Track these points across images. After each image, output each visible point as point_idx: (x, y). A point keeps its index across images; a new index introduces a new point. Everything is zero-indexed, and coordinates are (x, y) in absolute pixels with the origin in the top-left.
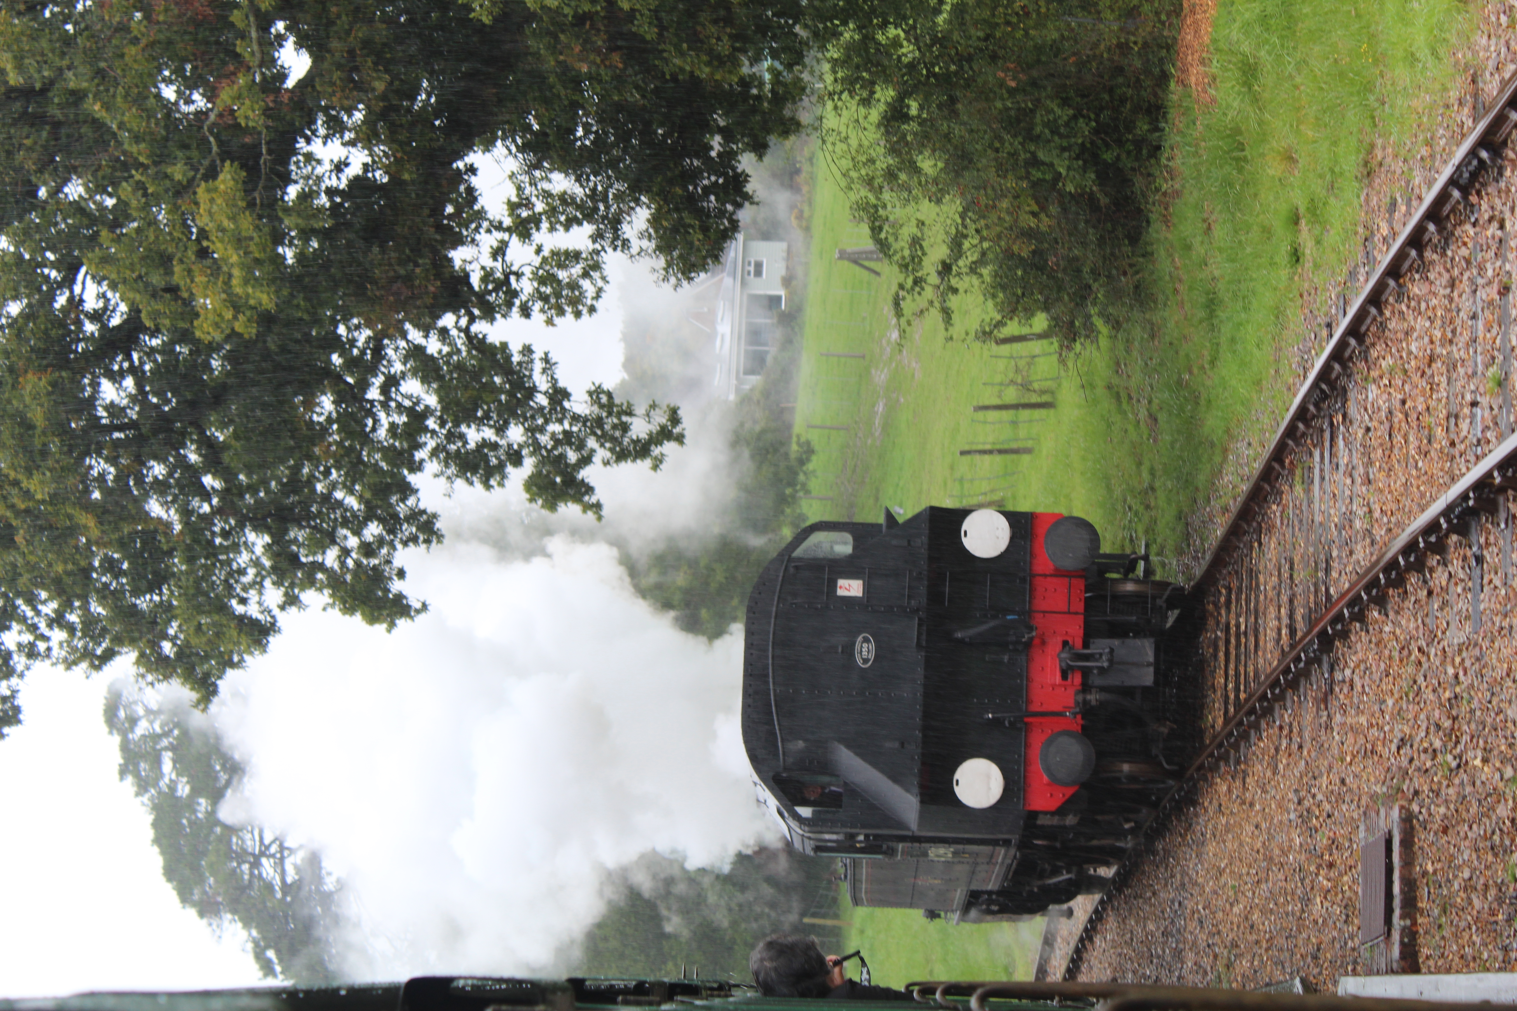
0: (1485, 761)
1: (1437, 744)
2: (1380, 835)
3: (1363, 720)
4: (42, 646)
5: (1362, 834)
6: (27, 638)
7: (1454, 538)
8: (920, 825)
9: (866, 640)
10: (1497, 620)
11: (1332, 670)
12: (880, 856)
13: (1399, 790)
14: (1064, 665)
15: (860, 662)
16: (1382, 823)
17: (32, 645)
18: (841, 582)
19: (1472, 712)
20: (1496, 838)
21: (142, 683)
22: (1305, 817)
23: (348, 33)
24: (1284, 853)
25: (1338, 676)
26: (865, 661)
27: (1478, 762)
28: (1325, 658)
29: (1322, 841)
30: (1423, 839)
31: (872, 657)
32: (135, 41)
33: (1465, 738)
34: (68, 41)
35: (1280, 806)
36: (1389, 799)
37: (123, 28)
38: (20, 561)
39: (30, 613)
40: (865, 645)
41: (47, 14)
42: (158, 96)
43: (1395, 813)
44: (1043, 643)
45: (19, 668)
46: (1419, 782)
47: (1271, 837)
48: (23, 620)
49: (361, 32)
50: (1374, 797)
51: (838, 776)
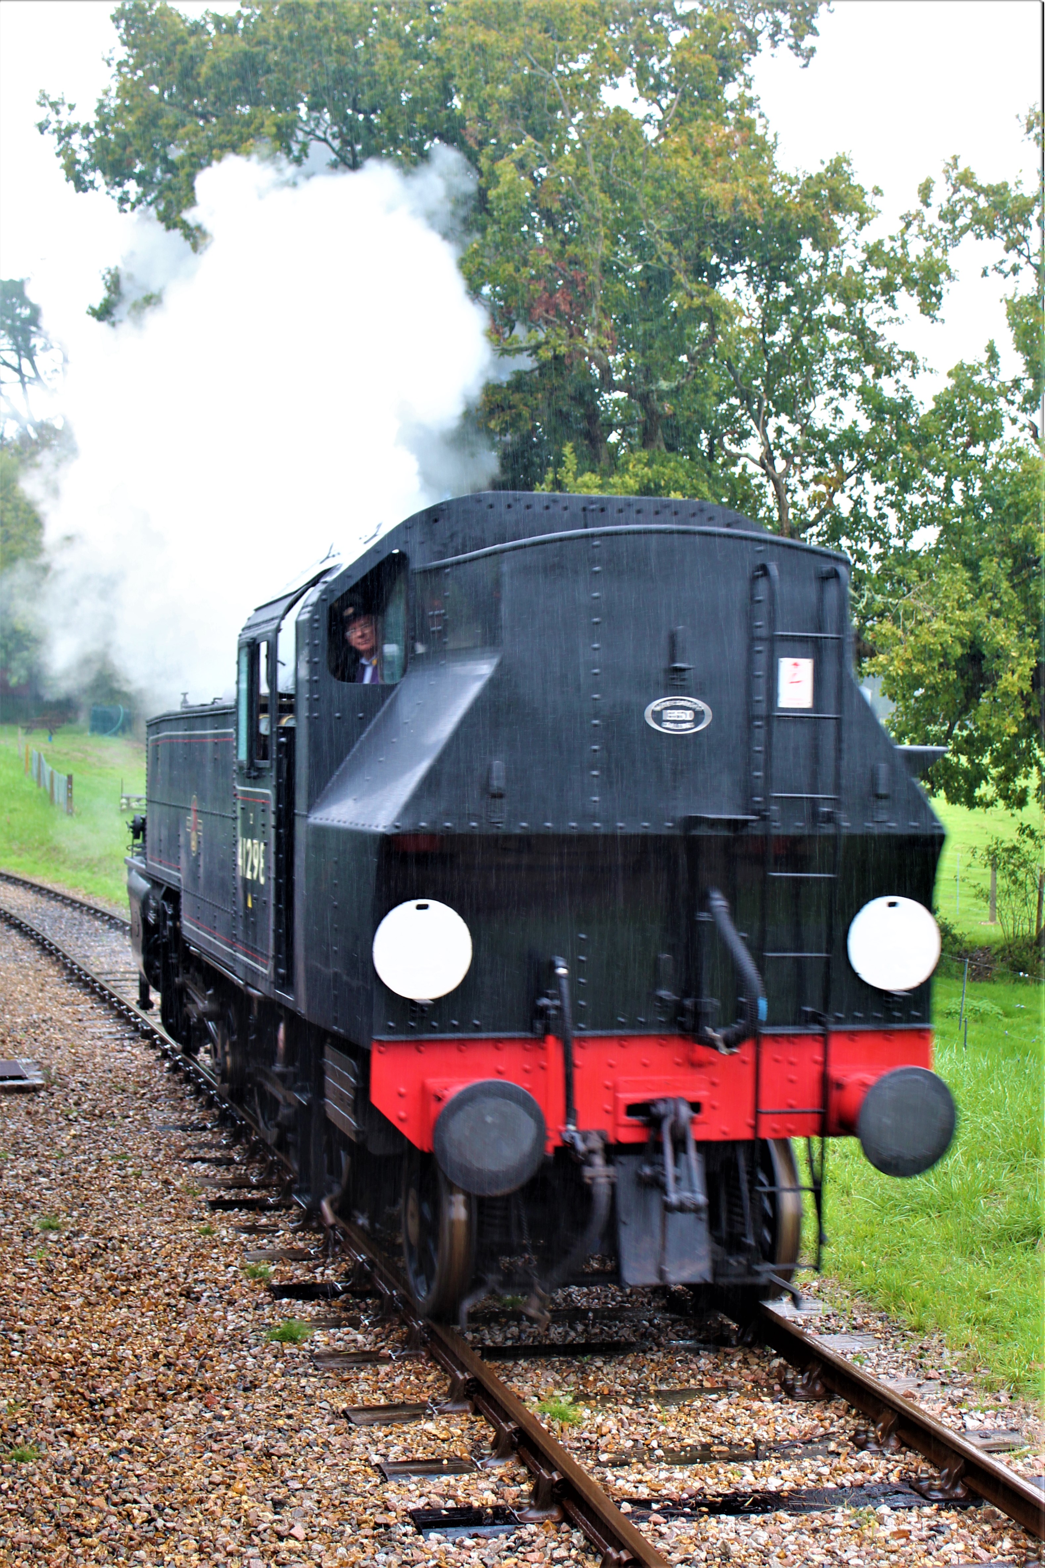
0: (74, 1137)
1: (85, 1106)
2: (25, 1072)
3: (98, 1059)
4: (127, 206)
5: (24, 1061)
6: (133, 197)
7: (217, 1112)
8: (321, 833)
9: (699, 716)
10: (164, 1140)
11: (131, 1039)
12: (243, 755)
13: (53, 1084)
14: (662, 1108)
15: (656, 705)
16: (32, 1073)
17: (128, 200)
18: (806, 665)
19: (106, 1128)
20: (24, 1145)
21: (105, 272)
22: (34, 1025)
23: (526, 405)
24: (10, 1012)
25: (126, 1043)
26: (658, 717)
27: (73, 1132)
28: (137, 1034)
29: (20, 1035)
30: (22, 1101)
31: (666, 728)
32: (517, 270)
33: (88, 1123)
34: (516, 227)
35: (41, 1008)
36: (47, 1077)
37: (525, 263)
38: (182, 193)
39: (149, 199)
40: (688, 715)
41: (534, 214)
42: (483, 284)
43: (39, 1082)
44: (696, 1065)
45: (113, 192)
46: (59, 1095)
47: (20, 1004)
48: (145, 195)
49: (526, 413)
50: (49, 1067)
51: (404, 671)
